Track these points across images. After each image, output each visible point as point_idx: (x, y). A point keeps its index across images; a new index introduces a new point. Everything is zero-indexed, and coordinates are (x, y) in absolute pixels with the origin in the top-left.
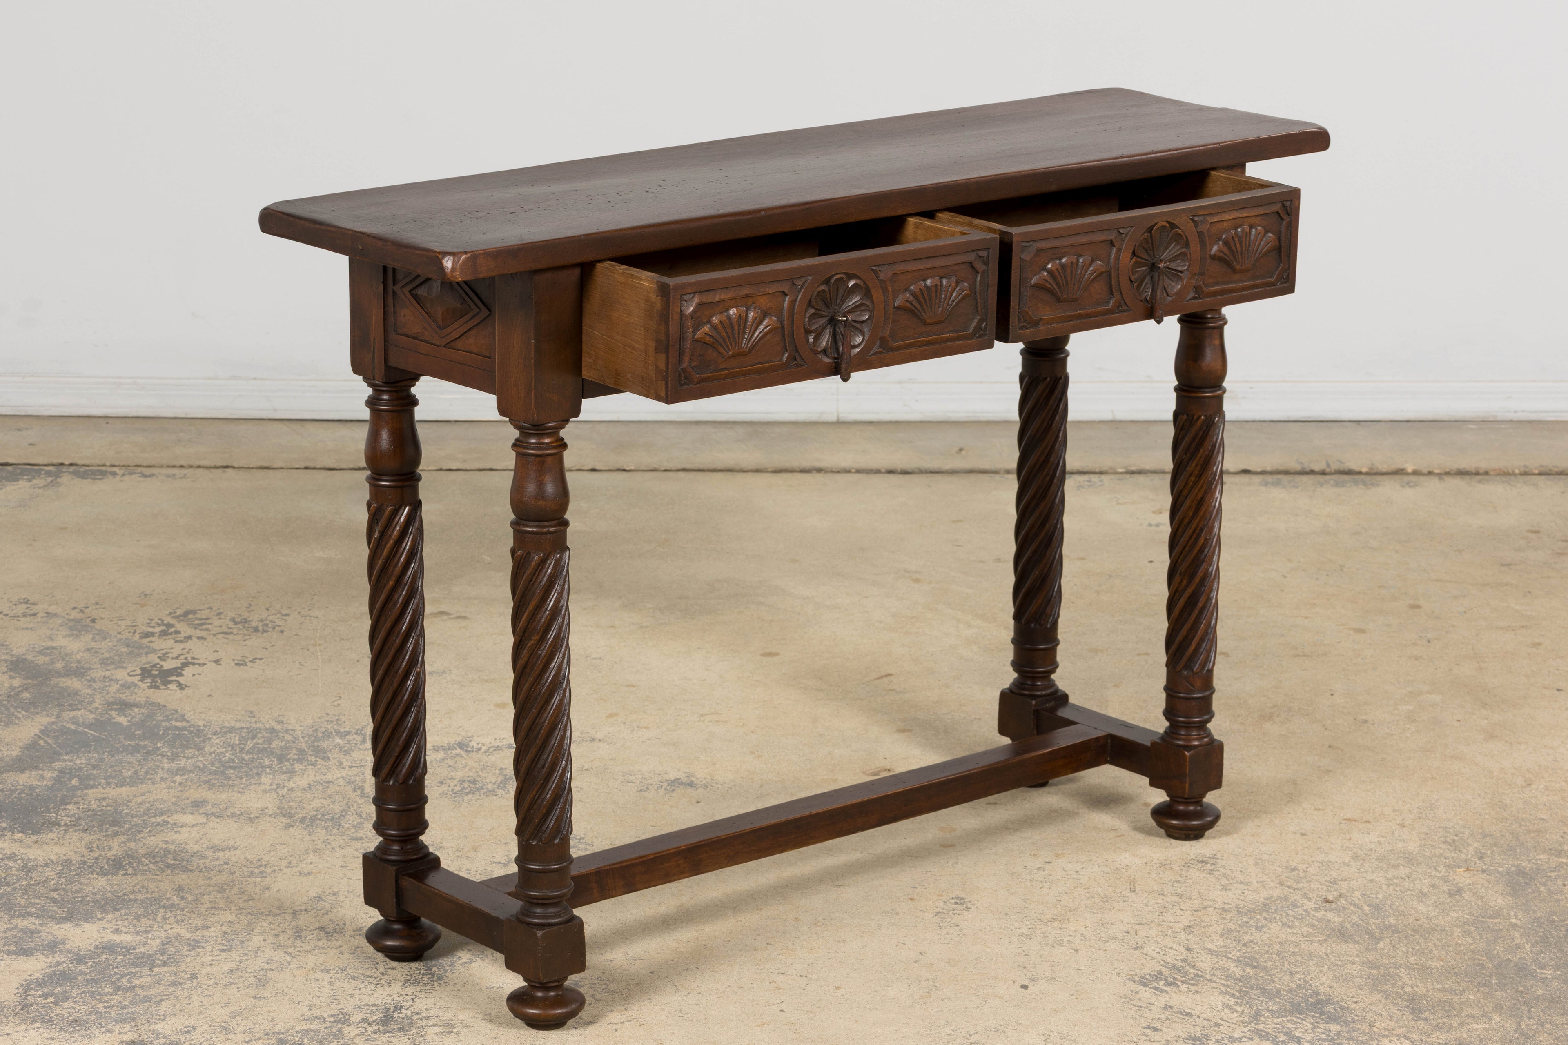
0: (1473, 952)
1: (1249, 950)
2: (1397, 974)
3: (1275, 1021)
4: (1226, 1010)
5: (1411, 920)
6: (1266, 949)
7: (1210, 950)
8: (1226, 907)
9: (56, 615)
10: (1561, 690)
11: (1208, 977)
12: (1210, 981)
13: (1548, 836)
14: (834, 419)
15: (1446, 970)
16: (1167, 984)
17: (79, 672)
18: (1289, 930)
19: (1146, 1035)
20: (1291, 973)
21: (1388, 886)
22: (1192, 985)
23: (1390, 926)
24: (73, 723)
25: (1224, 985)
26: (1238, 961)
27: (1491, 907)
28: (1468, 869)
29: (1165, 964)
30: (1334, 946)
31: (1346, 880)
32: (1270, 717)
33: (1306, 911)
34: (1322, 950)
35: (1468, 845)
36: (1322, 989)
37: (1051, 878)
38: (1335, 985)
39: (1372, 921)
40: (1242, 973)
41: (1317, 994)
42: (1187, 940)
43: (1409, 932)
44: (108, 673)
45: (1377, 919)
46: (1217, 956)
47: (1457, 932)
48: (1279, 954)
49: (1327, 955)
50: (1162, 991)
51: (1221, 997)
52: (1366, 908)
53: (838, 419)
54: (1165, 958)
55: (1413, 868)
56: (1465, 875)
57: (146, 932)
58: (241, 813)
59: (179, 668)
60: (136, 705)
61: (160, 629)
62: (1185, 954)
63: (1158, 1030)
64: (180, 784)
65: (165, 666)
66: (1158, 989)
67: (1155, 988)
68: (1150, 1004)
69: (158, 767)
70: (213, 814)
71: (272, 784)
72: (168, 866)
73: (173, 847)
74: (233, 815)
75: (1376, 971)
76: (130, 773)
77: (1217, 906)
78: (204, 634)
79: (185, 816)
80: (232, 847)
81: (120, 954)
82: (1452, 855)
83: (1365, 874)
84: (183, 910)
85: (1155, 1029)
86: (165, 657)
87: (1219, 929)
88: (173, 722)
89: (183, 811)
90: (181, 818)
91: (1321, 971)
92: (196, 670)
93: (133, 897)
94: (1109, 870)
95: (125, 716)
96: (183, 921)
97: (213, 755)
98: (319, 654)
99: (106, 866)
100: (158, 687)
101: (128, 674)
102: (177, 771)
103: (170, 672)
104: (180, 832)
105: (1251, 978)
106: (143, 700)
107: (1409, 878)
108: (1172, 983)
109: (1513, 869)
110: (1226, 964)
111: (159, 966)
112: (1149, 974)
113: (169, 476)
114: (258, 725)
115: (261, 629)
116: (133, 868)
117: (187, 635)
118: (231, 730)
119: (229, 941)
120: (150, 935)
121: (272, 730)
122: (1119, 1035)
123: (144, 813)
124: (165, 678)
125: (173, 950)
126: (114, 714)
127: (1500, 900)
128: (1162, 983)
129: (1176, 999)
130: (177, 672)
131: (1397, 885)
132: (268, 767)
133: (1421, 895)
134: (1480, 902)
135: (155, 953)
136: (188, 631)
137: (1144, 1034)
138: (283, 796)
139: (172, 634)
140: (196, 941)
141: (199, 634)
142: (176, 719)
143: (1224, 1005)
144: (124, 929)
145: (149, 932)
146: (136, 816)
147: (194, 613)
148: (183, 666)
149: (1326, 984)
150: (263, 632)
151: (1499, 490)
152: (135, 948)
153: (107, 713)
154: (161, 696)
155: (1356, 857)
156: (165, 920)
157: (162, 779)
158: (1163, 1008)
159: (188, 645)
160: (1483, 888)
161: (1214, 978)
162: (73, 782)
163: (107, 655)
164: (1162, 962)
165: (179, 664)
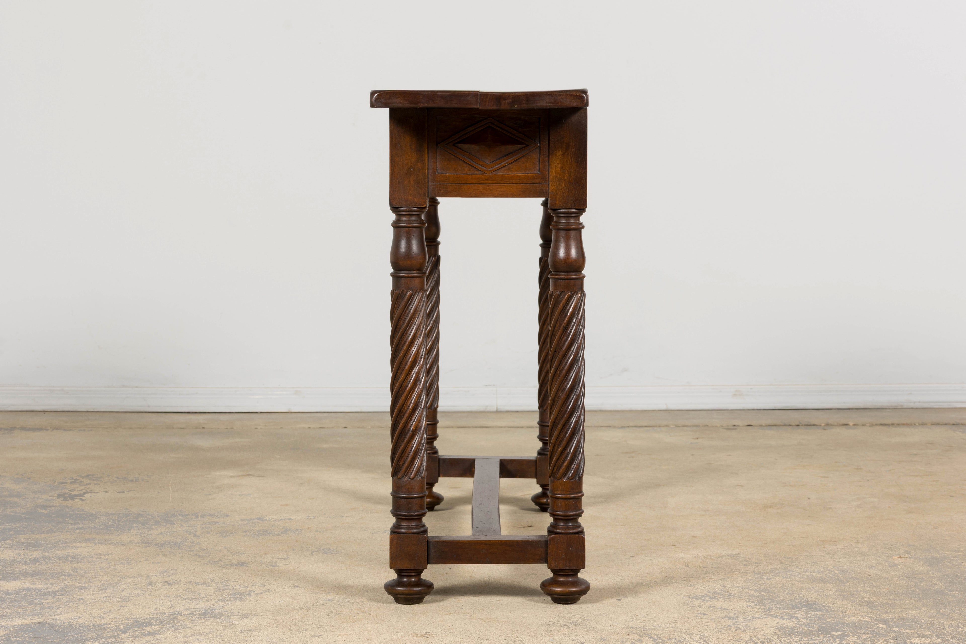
0: (907, 586)
1: (763, 586)
2: (859, 594)
3: (781, 611)
4: (749, 607)
5: (866, 575)
6: (773, 586)
7: (738, 587)
8: (747, 571)
9: (6, 476)
10: (952, 496)
11: (737, 596)
13: (950, 545)
15: (890, 592)
16: (710, 598)
17: (19, 495)
18: (787, 579)
20: (791, 594)
21: (850, 564)
22: (726, 599)
23: (852, 577)
24: (12, 513)
25: (747, 599)
26: (756, 590)
27: (916, 571)
28: (900, 557)
30: (817, 584)
31: (823, 562)
32: (770, 507)
33: (798, 573)
34: (810, 586)
35: (900, 549)
36: (810, 600)
38: (819, 598)
39: (840, 576)
40: (758, 594)
41: (808, 601)
42: (723, 583)
43: (865, 579)
44: (36, 496)
45: (844, 575)
46: (742, 589)
47: (896, 579)
48: (782, 588)
49: (813, 588)
50: (707, 601)
51: (746, 603)
52: (837, 572)
54: (709, 589)
55: (865, 557)
56: (899, 559)
57: (52, 584)
58: (117, 543)
59: (82, 494)
60: (53, 506)
61: (71, 481)
62: (721, 588)
63: (706, 615)
64: (79, 533)
65: (73, 493)
66: (705, 600)
67: (703, 600)
68: (700, 606)
69: (65, 527)
70: (98, 543)
71: (137, 533)
72: (68, 561)
73: (72, 554)
74: (111, 543)
75: (845, 593)
76: (47, 529)
77: (741, 571)
78: (99, 482)
79: (81, 544)
80: (110, 554)
81: (34, 592)
82: (890, 552)
83: (835, 560)
84: (77, 576)
85: (704, 614)
86: (73, 490)
87: (743, 580)
88: (77, 512)
89: (80, 542)
90: (78, 544)
91: (809, 593)
92: (93, 494)
93: (45, 572)
94: (671, 559)
95: (46, 510)
96: (76, 580)
97: (101, 523)
98: (171, 489)
99: (29, 561)
100: (68, 500)
101: (49, 496)
102: (77, 529)
103: (77, 495)
104: (77, 549)
105: (764, 596)
106: (58, 504)
107: (863, 561)
108: (713, 598)
109: (929, 557)
110: (749, 592)
111: (59, 596)
112: (699, 595)
113: (81, 430)
114: (130, 513)
115: (134, 481)
116: (46, 562)
117: (87, 483)
118: (113, 514)
119: (105, 587)
120: (54, 585)
121: (139, 514)
122: (680, 616)
123: (55, 543)
124: (72, 497)
125: (69, 590)
126: (39, 509)
127: (922, 568)
128: (707, 598)
129: (716, 604)
130: (80, 495)
131: (855, 563)
132: (135, 527)
133: (871, 567)
134: (909, 569)
135: (58, 591)
136: (89, 482)
137: (697, 616)
138: (144, 537)
139: (78, 482)
140: (84, 587)
141: (96, 482)
142: (78, 511)
143: (747, 606)
144: (38, 583)
145: (54, 584)
146: (49, 544)
147: (93, 475)
148: (84, 493)
149: (813, 598)
150: (136, 481)
151: (907, 430)
152: (44, 590)
153: (34, 509)
154: (69, 503)
155: (828, 554)
156: (64, 579)
157: (67, 531)
158: (709, 607)
159: (88, 486)
160: (911, 564)
161: (741, 596)
162: (11, 533)
163: (37, 490)
164: (707, 591)
165: (82, 492)
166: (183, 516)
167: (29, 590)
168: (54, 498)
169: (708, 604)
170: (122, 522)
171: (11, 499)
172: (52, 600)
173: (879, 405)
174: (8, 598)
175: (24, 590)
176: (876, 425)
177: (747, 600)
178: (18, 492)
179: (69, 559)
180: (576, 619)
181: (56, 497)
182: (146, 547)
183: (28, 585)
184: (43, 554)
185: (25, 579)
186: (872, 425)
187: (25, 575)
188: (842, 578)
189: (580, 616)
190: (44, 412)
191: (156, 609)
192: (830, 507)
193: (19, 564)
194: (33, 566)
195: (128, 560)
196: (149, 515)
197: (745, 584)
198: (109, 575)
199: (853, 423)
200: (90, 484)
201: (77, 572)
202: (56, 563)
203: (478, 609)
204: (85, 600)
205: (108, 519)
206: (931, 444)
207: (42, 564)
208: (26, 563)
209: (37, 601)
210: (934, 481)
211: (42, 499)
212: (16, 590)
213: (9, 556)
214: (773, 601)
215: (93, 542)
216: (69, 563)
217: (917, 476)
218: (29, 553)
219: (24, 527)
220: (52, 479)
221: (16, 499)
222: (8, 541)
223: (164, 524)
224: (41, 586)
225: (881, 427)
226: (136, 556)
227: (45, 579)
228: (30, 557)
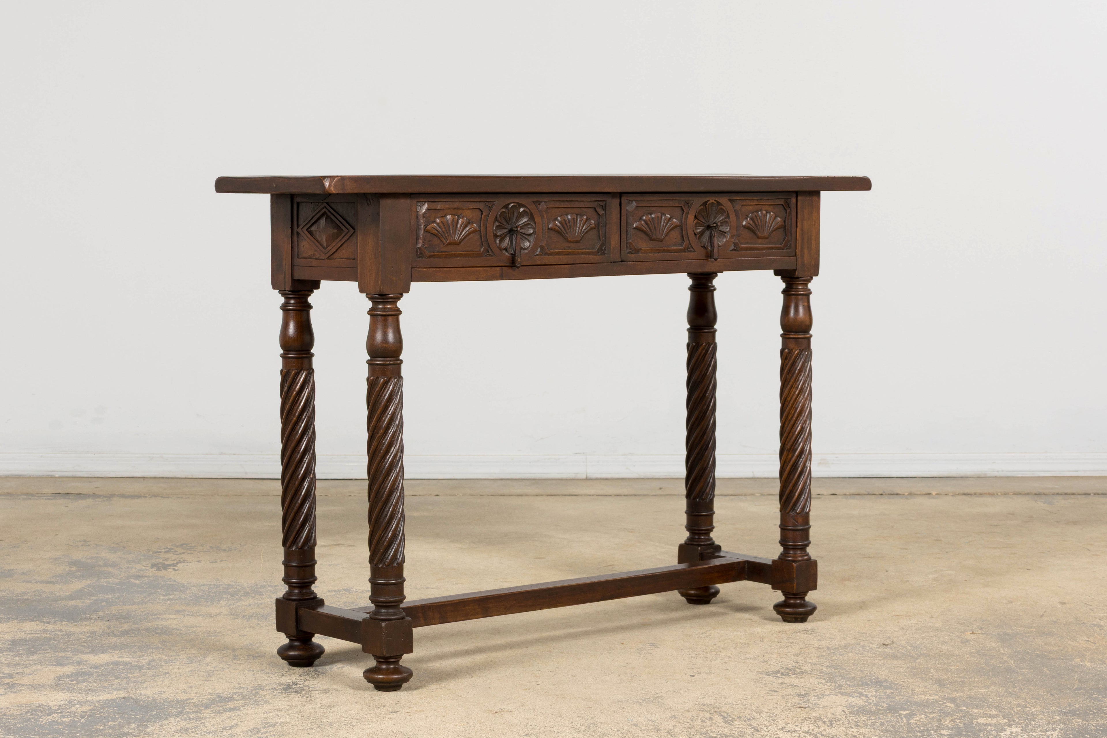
0: (977, 663)
1: (835, 662)
2: (929, 671)
3: (851, 688)
4: (820, 684)
5: (937, 652)
6: (846, 662)
7: (810, 663)
8: (820, 647)
9: (102, 545)
10: (1029, 569)
11: (808, 672)
12: (811, 674)
13: (1023, 621)
14: (584, 477)
15: (960, 670)
16: (782, 674)
17: (113, 565)
18: (860, 655)
19: (769, 694)
20: (862, 671)
21: (923, 639)
22: (798, 675)
23: (924, 654)
24: (106, 583)
25: (819, 675)
26: (827, 667)
27: (988, 647)
28: (973, 633)
29: (782, 668)
30: (888, 661)
31: (896, 637)
33: (871, 648)
34: (881, 663)
35: (973, 624)
36: (881, 677)
37: (710, 636)
38: (890, 675)
39: (912, 652)
40: (830, 671)
41: (878, 678)
42: (796, 659)
43: (936, 656)
44: (131, 566)
45: (916, 651)
46: (815, 665)
47: (966, 656)
48: (854, 664)
49: (884, 664)
50: (779, 677)
51: (817, 680)
52: (909, 648)
53: (587, 477)
54: (781, 665)
55: (938, 633)
56: (971, 635)
57: (139, 657)
58: (206, 614)
59: (175, 564)
60: (146, 577)
61: (165, 550)
62: (794, 664)
63: (777, 692)
64: (169, 604)
65: (166, 563)
66: (777, 677)
67: (775, 676)
68: (772, 683)
69: (156, 598)
70: (188, 615)
71: (226, 604)
72: (157, 633)
73: (161, 626)
74: (200, 615)
75: (915, 670)
76: (138, 600)
77: (815, 647)
78: (192, 552)
79: (171, 616)
80: (198, 626)
81: (121, 665)
82: (963, 628)
83: (908, 635)
84: (164, 649)
85: (775, 691)
86: (167, 560)
87: (816, 655)
88: (168, 583)
89: (170, 614)
90: (168, 616)
91: (880, 670)
92: (185, 564)
93: (133, 645)
94: (747, 634)
95: (139, 580)
96: (163, 653)
97: (192, 594)
98: (262, 558)
99: (118, 634)
100: (161, 571)
101: (143, 566)
102: (168, 600)
103: (169, 565)
104: (166, 621)
105: (836, 673)
106: (151, 575)
107: (936, 636)
108: (785, 675)
109: (1002, 633)
110: (821, 668)
111: (146, 669)
112: (772, 672)
113: (179, 498)
114: (221, 583)
115: (227, 550)
116: (135, 634)
117: (181, 552)
118: (204, 585)
119: (192, 660)
120: (142, 659)
121: (229, 585)
122: (751, 693)
123: (145, 615)
124: (165, 567)
125: (156, 664)
126: (132, 580)
127: (993, 644)
128: (779, 675)
129: (788, 680)
130: (173, 565)
131: (928, 639)
132: (225, 598)
133: (944, 643)
134: (981, 645)
135: (144, 665)
136: (182, 551)
137: (768, 693)
138: (233, 608)
139: (172, 552)
140: (170, 660)
141: (189, 552)
142: (170, 582)
143: (819, 683)
144: (125, 656)
145: (141, 657)
146: (140, 616)
147: (187, 544)
148: (177, 563)
149: (884, 675)
150: (229, 551)
151: (989, 500)
152: (131, 663)
153: (128, 579)
154: (162, 573)
155: (902, 629)
156: (152, 653)
157: (158, 602)
158: (780, 684)
159: (181, 556)
160: (983, 641)
161: (813, 673)
162: (103, 604)
163: (131, 559)
164: (780, 667)
165: (175, 562)
166: (272, 587)
167: (117, 663)
168: (148, 568)
169: (780, 681)
170: (213, 593)
171: (106, 569)
172: (139, 674)
173: (963, 474)
174: (96, 672)
175: (111, 663)
176: (959, 494)
177: (819, 677)
178: (113, 562)
179: (158, 631)
180: (649, 696)
181: (149, 567)
182: (234, 619)
183: (116, 658)
184: (133, 626)
185: (113, 653)
186: (954, 495)
187: (114, 647)
188: (914, 654)
189: (653, 693)
190: (144, 478)
191: (239, 684)
192: (907, 579)
193: (109, 636)
194: (123, 638)
195: (215, 633)
196: (239, 585)
197: (817, 660)
198: (195, 648)
199: (936, 493)
200: (183, 553)
201: (164, 645)
202: (145, 635)
203: (554, 685)
204: (171, 674)
205: (198, 590)
206: (1011, 514)
207: (131, 636)
208: (115, 636)
209: (123, 675)
210: (1012, 554)
211: (136, 568)
212: (104, 664)
213: (99, 629)
214: (844, 678)
215: (183, 613)
216: (157, 635)
217: (995, 548)
218: (119, 625)
219: (116, 598)
220: (147, 548)
221: (111, 569)
222: (99, 613)
223: (254, 595)
224: (128, 659)
225: (964, 497)
226: (223, 628)
227: (133, 652)
228: (120, 629)
